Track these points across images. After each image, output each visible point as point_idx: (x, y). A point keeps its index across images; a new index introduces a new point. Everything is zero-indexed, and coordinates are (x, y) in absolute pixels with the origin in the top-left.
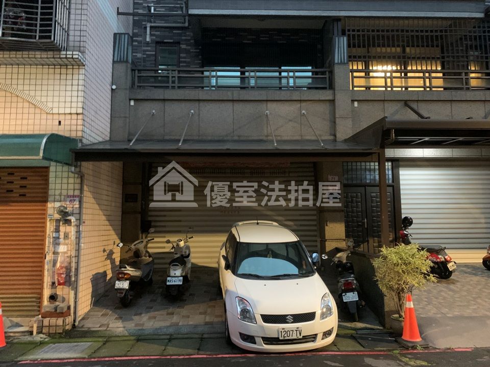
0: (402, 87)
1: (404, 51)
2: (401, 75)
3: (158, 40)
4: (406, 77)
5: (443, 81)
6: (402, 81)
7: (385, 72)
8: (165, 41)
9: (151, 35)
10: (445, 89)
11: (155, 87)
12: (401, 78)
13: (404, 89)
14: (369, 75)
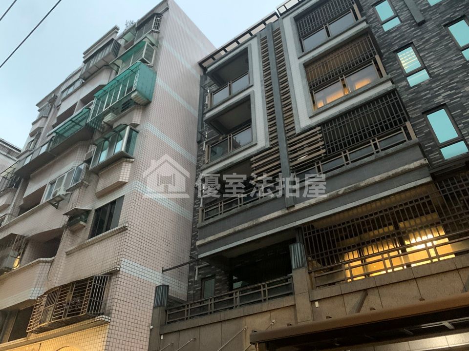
0: (402, 266)
1: (397, 227)
2: (399, 253)
3: (203, 277)
4: (404, 253)
5: (451, 246)
6: (401, 259)
7: (425, 242)
8: (207, 276)
9: (199, 274)
10: (456, 254)
11: (200, 315)
12: (399, 256)
13: (405, 267)
14: (405, 251)
